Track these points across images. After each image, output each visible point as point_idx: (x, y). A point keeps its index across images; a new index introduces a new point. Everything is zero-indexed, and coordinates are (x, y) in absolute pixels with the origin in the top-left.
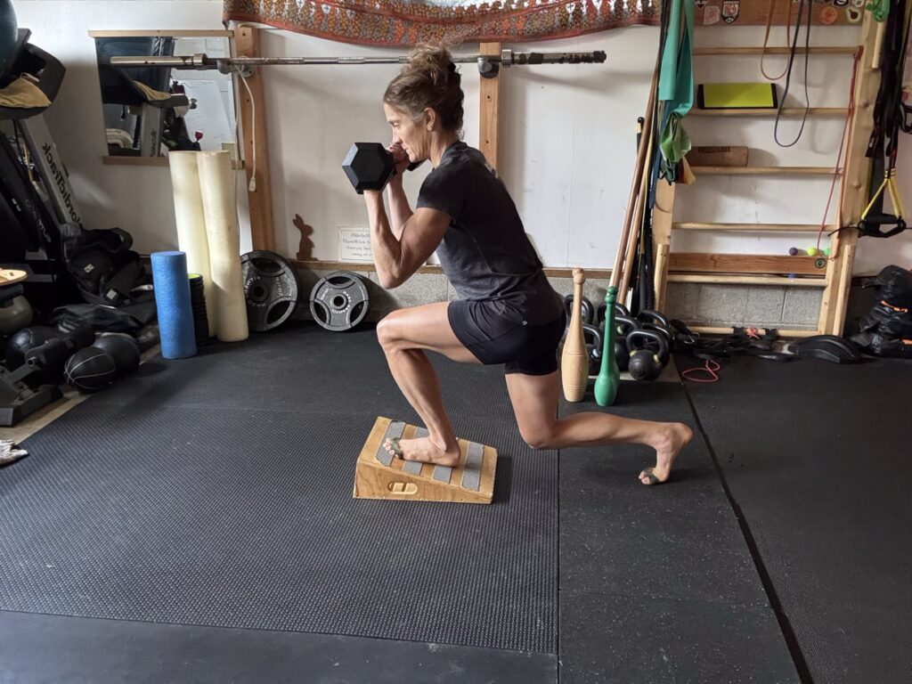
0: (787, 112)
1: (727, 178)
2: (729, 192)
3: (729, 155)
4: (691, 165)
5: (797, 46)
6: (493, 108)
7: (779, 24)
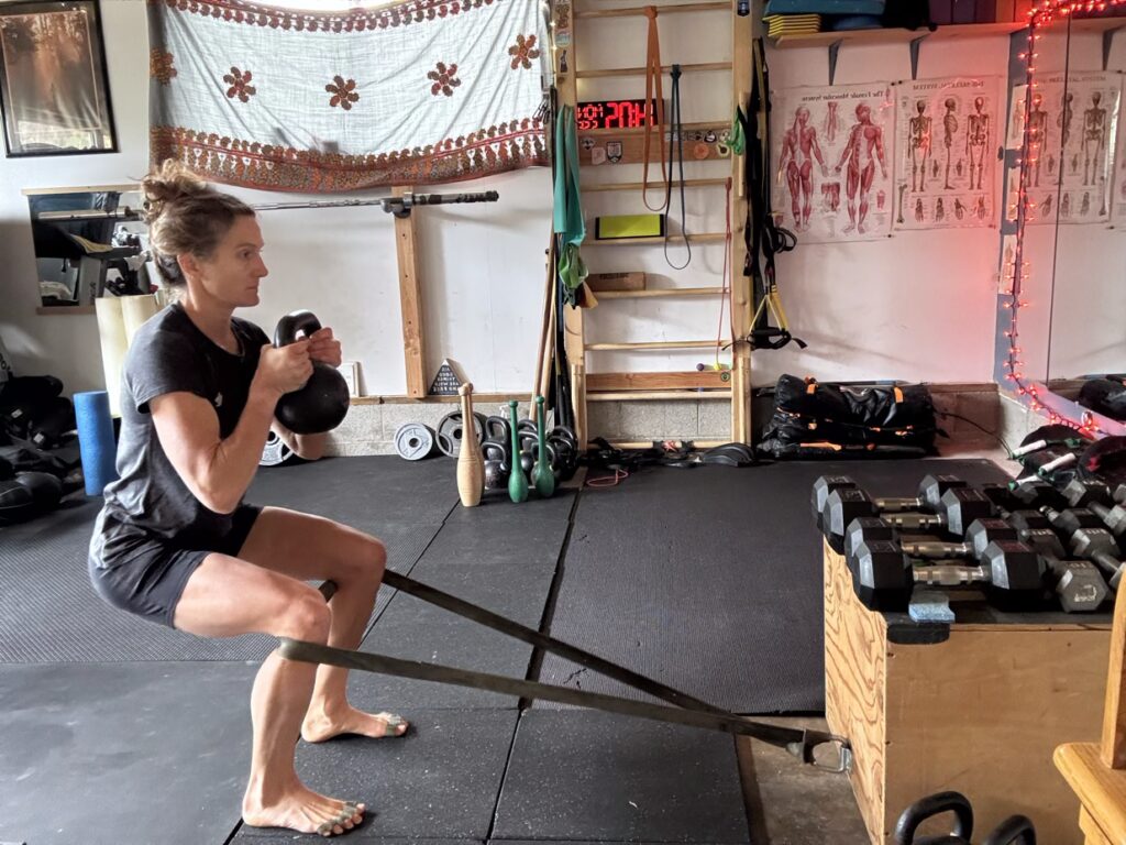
0: (673, 239)
1: (631, 302)
2: (636, 314)
3: (627, 280)
4: (593, 291)
5: (673, 179)
6: (409, 245)
7: (656, 161)
